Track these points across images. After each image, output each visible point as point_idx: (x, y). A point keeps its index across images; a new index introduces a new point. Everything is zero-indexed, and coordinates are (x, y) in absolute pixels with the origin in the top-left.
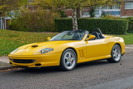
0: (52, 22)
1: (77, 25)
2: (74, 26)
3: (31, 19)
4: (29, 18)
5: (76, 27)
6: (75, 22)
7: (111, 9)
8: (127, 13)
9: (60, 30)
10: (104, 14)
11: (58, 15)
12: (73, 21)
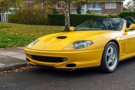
0: (46, 17)
1: (69, 18)
2: (66, 19)
3: (27, 13)
4: (26, 12)
5: (68, 20)
6: (67, 15)
7: (94, 8)
8: (106, 12)
9: (52, 24)
10: (88, 12)
11: (51, 11)
12: (65, 14)
